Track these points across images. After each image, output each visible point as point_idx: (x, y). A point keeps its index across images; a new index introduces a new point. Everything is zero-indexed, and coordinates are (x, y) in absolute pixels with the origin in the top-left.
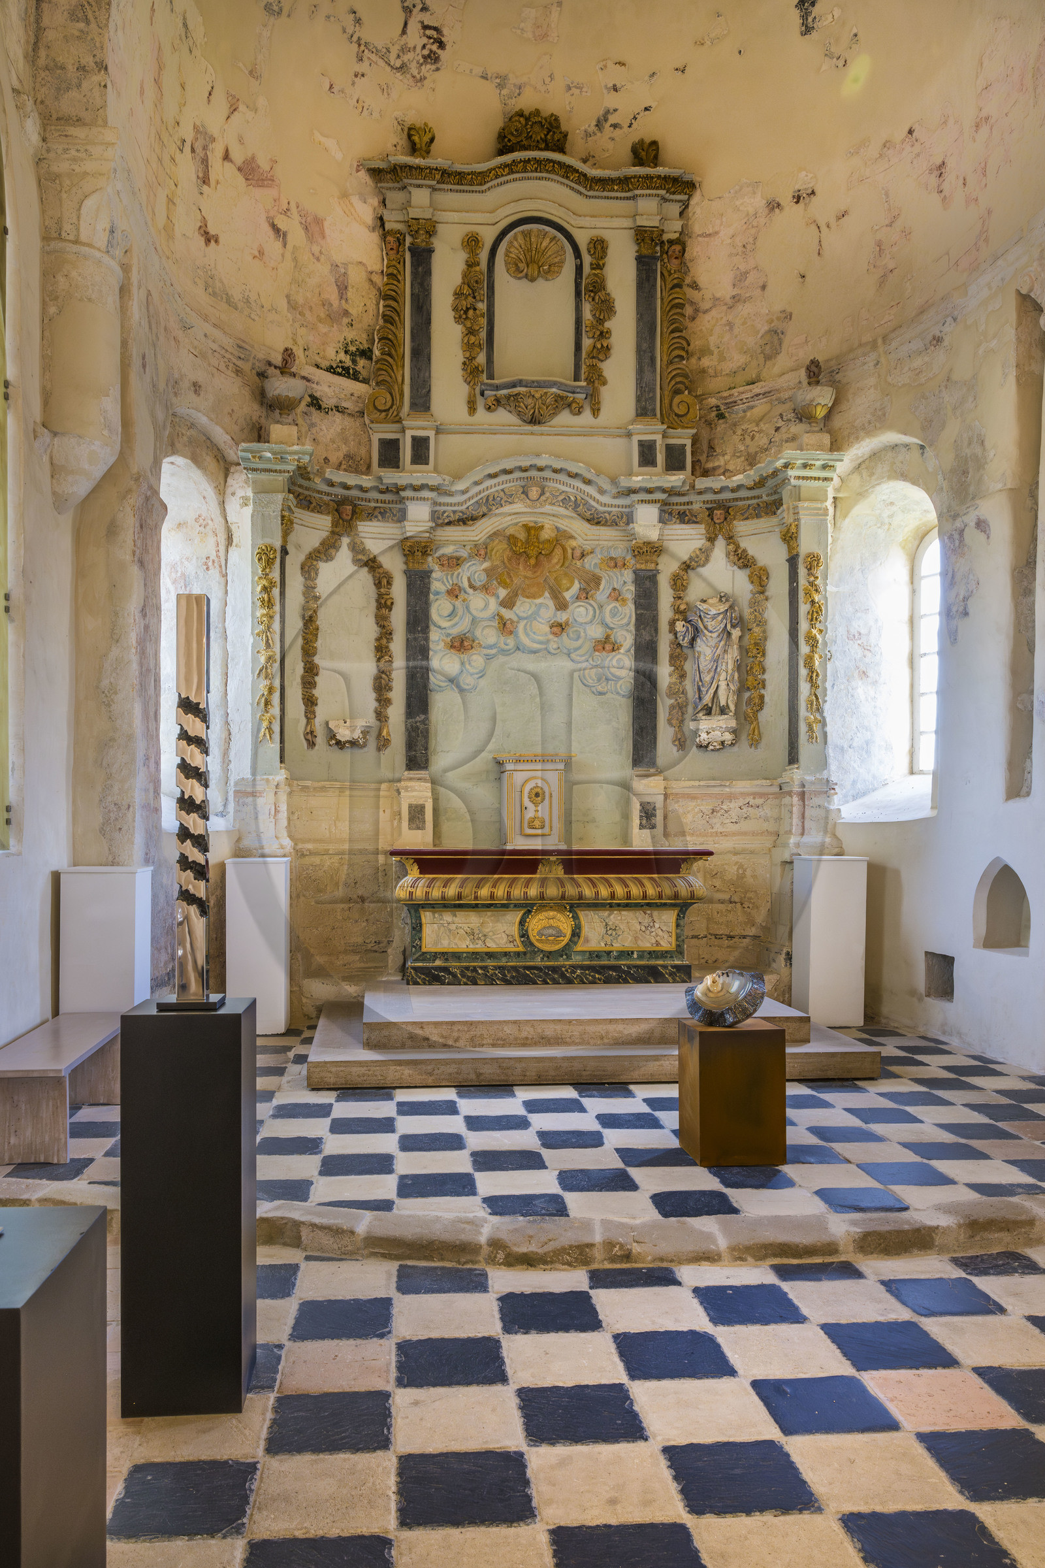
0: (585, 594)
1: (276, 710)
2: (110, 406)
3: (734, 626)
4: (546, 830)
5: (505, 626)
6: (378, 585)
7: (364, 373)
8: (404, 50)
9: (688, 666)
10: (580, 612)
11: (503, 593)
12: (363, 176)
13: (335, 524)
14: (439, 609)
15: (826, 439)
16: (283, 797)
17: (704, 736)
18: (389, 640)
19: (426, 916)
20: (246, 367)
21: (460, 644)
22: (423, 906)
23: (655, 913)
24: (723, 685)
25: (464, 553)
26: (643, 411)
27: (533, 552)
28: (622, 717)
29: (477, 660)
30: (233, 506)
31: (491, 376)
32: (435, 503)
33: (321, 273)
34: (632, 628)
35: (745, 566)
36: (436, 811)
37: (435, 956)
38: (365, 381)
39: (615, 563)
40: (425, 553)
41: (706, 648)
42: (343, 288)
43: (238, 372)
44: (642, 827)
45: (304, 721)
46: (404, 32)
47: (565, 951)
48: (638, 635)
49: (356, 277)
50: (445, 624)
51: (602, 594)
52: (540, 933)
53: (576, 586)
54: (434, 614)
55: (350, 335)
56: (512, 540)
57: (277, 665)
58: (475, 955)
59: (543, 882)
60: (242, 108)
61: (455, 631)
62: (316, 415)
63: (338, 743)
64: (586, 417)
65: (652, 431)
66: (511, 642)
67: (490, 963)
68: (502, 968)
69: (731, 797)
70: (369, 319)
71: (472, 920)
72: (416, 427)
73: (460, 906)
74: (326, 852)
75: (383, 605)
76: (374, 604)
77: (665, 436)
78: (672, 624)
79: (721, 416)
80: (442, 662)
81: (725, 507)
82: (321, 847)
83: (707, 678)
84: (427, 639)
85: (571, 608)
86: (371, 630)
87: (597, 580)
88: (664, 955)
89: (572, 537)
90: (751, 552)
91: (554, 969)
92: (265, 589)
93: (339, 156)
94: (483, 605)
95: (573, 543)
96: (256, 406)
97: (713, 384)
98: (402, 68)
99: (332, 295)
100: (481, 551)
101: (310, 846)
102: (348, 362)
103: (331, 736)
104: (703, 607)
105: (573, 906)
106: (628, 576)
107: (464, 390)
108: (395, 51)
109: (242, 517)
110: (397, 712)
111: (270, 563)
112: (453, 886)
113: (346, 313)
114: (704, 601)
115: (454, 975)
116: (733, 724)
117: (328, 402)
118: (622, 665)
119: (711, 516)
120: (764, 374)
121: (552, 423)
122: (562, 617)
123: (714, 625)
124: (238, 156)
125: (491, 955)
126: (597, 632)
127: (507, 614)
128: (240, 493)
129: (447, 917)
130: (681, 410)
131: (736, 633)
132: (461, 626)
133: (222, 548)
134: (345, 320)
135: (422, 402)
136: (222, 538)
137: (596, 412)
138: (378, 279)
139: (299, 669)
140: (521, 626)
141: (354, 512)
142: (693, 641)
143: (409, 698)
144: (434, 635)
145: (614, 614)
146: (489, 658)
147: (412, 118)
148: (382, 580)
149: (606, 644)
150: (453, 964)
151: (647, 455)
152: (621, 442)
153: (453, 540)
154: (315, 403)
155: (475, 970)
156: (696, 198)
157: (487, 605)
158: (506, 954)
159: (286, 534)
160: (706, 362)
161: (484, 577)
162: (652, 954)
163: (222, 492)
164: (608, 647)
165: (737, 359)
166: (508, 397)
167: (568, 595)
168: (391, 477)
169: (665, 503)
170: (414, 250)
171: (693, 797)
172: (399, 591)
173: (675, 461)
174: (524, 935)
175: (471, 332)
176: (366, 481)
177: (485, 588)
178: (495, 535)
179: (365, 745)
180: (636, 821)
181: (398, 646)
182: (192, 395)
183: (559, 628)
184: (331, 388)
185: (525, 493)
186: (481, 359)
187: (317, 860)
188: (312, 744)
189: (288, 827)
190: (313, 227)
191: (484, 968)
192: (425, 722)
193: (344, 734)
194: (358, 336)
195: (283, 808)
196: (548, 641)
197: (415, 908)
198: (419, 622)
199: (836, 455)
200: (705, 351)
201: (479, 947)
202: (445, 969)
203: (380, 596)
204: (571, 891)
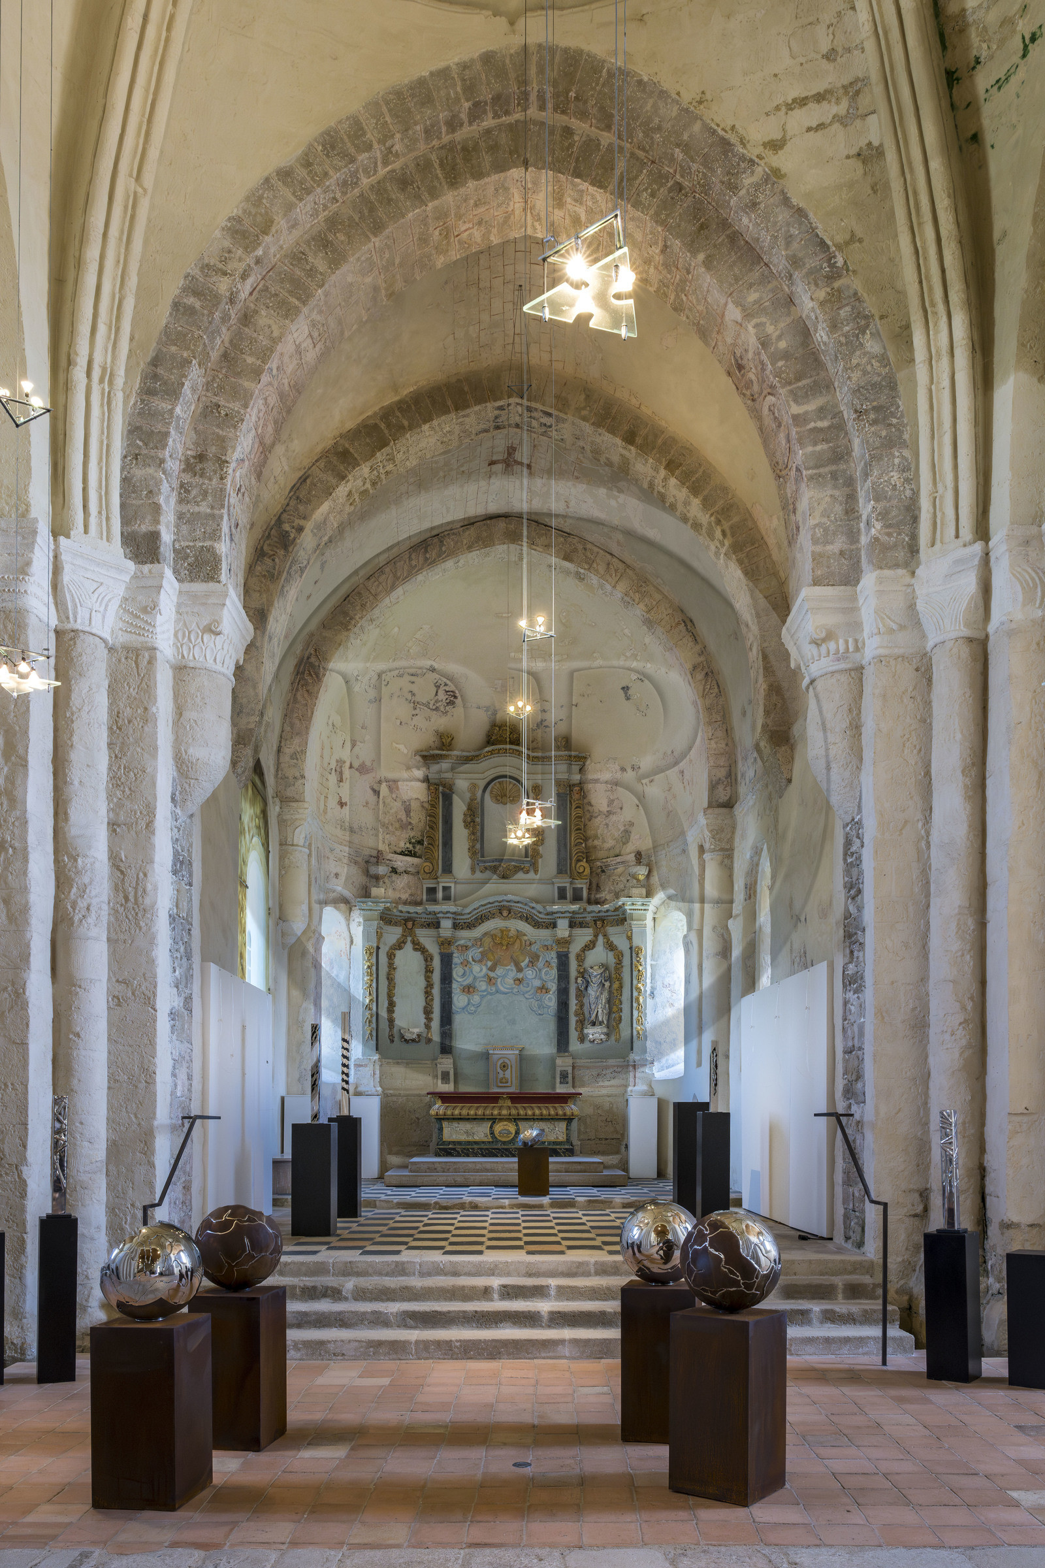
0: (532, 963)
1: (374, 1025)
2: (305, 907)
3: (606, 981)
4: (509, 1084)
5: (490, 981)
6: (426, 960)
7: (419, 853)
8: (437, 701)
9: (585, 1001)
10: (529, 973)
11: (489, 964)
12: (418, 758)
13: (404, 931)
14: (457, 973)
15: (644, 891)
16: (377, 1067)
17: (591, 1036)
18: (432, 988)
19: (445, 1124)
20: (359, 859)
21: (469, 989)
22: (443, 1119)
23: (556, 1123)
24: (600, 1011)
25: (470, 944)
26: (561, 871)
27: (505, 943)
28: (551, 1026)
29: (476, 998)
30: (353, 926)
31: (483, 856)
32: (455, 919)
33: (397, 806)
34: (556, 981)
35: (612, 950)
36: (456, 1074)
37: (450, 1143)
38: (420, 857)
39: (547, 948)
40: (449, 943)
41: (592, 992)
42: (408, 811)
43: (356, 863)
44: (561, 1083)
45: (388, 1029)
46: (436, 695)
47: (513, 1141)
48: (559, 985)
49: (415, 805)
50: (459, 980)
51: (540, 964)
52: (500, 1133)
53: (527, 960)
54: (454, 975)
55: (412, 834)
56: (493, 937)
57: (375, 1004)
58: (469, 1143)
59: (501, 1108)
60: (358, 743)
61: (465, 983)
62: (394, 876)
63: (406, 1040)
64: (531, 875)
65: (564, 881)
66: (494, 989)
67: (476, 1147)
68: (481, 1149)
69: (607, 1068)
70: (422, 825)
71: (467, 1126)
72: (444, 881)
73: (461, 1119)
74: (400, 1095)
75: (428, 971)
76: (424, 970)
77: (571, 883)
78: (576, 979)
79: (603, 871)
80: (459, 1000)
81: (602, 920)
82: (397, 1092)
83: (593, 1007)
84: (451, 987)
85: (525, 970)
86: (422, 983)
87: (538, 957)
88: (560, 1143)
89: (525, 935)
90: (615, 943)
91: (506, 1149)
92: (369, 967)
93: (405, 751)
94: (479, 970)
95: (526, 938)
96: (364, 878)
97: (601, 854)
98: (437, 709)
99: (403, 816)
100: (479, 941)
101: (391, 1092)
102: (410, 847)
103: (402, 1037)
104: (591, 971)
105: (516, 1120)
106: (554, 955)
107: (468, 862)
108: (432, 703)
109: (358, 931)
110: (436, 1024)
111: (371, 954)
112: (458, 1110)
113: (410, 823)
114: (592, 968)
115: (458, 1152)
116: (605, 1030)
117: (400, 870)
118: (551, 1000)
119: (595, 924)
120: (622, 852)
121: (515, 877)
122: (520, 976)
123: (595, 980)
124: (356, 765)
125: (476, 1143)
126: (538, 983)
127: (492, 974)
128: (357, 920)
129: (455, 1124)
130: (581, 870)
131: (607, 984)
132: (469, 981)
133: (348, 946)
134: (410, 827)
135: (448, 869)
136: (348, 941)
137: (536, 872)
138: (426, 805)
139: (386, 1004)
140: (499, 980)
141: (413, 925)
142: (586, 988)
143: (442, 1017)
144: (455, 985)
145: (546, 974)
146: (482, 997)
147: (441, 729)
148: (428, 958)
149: (543, 989)
150: (458, 1147)
151: (562, 894)
152: (550, 886)
153: (465, 935)
154: (394, 871)
155: (468, 1149)
156: (588, 762)
157: (481, 970)
158: (483, 1142)
159: (379, 941)
160: (596, 842)
161: (479, 955)
162: (555, 1143)
163: (348, 919)
164: (544, 991)
165: (610, 843)
166: (491, 867)
167: (523, 964)
168: (432, 908)
169: (571, 917)
170: (444, 794)
171: (588, 1068)
172: (436, 963)
173: (577, 898)
174: (492, 1133)
175: (473, 833)
176: (419, 909)
177: (480, 961)
178: (485, 934)
179: (419, 1041)
180: (558, 1080)
181: (436, 991)
182: (334, 879)
183: (519, 981)
184: (401, 862)
185: (501, 913)
186: (478, 846)
187: (395, 1099)
188: (392, 1041)
189: (380, 1082)
190: (393, 784)
191: (473, 1149)
192: (450, 1030)
193: (408, 1036)
194: (415, 834)
195: (378, 1072)
196: (512, 988)
197: (440, 1119)
198: (447, 979)
199: (647, 900)
200: (596, 837)
201: (470, 1139)
202: (454, 1149)
203: (427, 966)
204: (514, 1112)
